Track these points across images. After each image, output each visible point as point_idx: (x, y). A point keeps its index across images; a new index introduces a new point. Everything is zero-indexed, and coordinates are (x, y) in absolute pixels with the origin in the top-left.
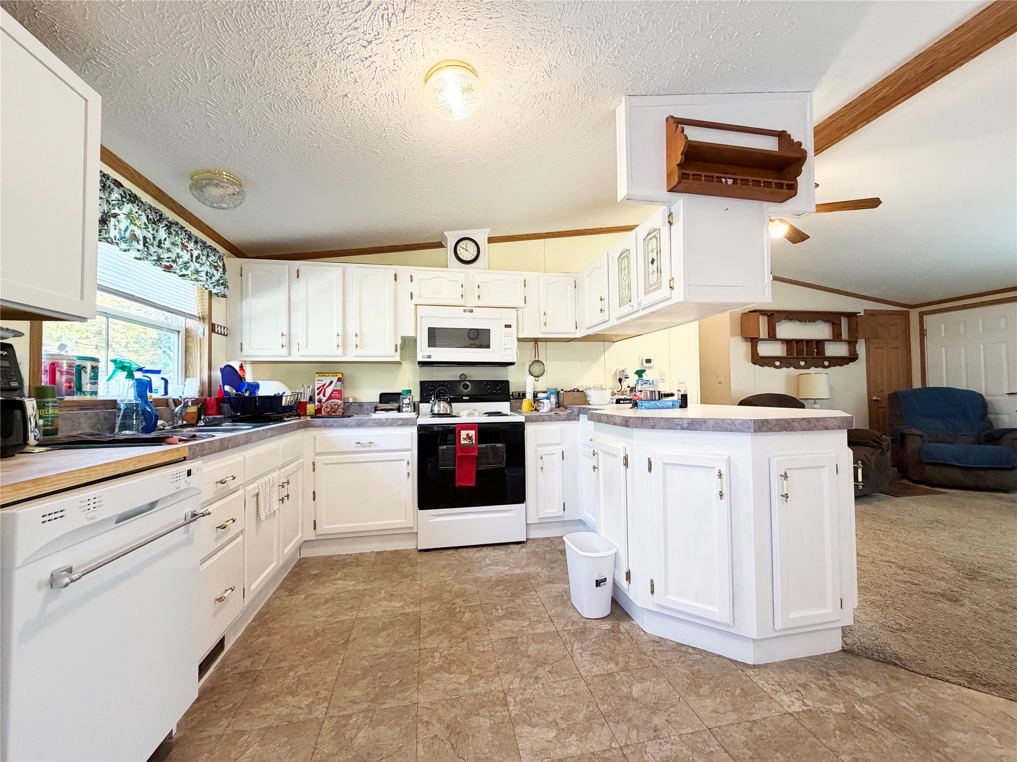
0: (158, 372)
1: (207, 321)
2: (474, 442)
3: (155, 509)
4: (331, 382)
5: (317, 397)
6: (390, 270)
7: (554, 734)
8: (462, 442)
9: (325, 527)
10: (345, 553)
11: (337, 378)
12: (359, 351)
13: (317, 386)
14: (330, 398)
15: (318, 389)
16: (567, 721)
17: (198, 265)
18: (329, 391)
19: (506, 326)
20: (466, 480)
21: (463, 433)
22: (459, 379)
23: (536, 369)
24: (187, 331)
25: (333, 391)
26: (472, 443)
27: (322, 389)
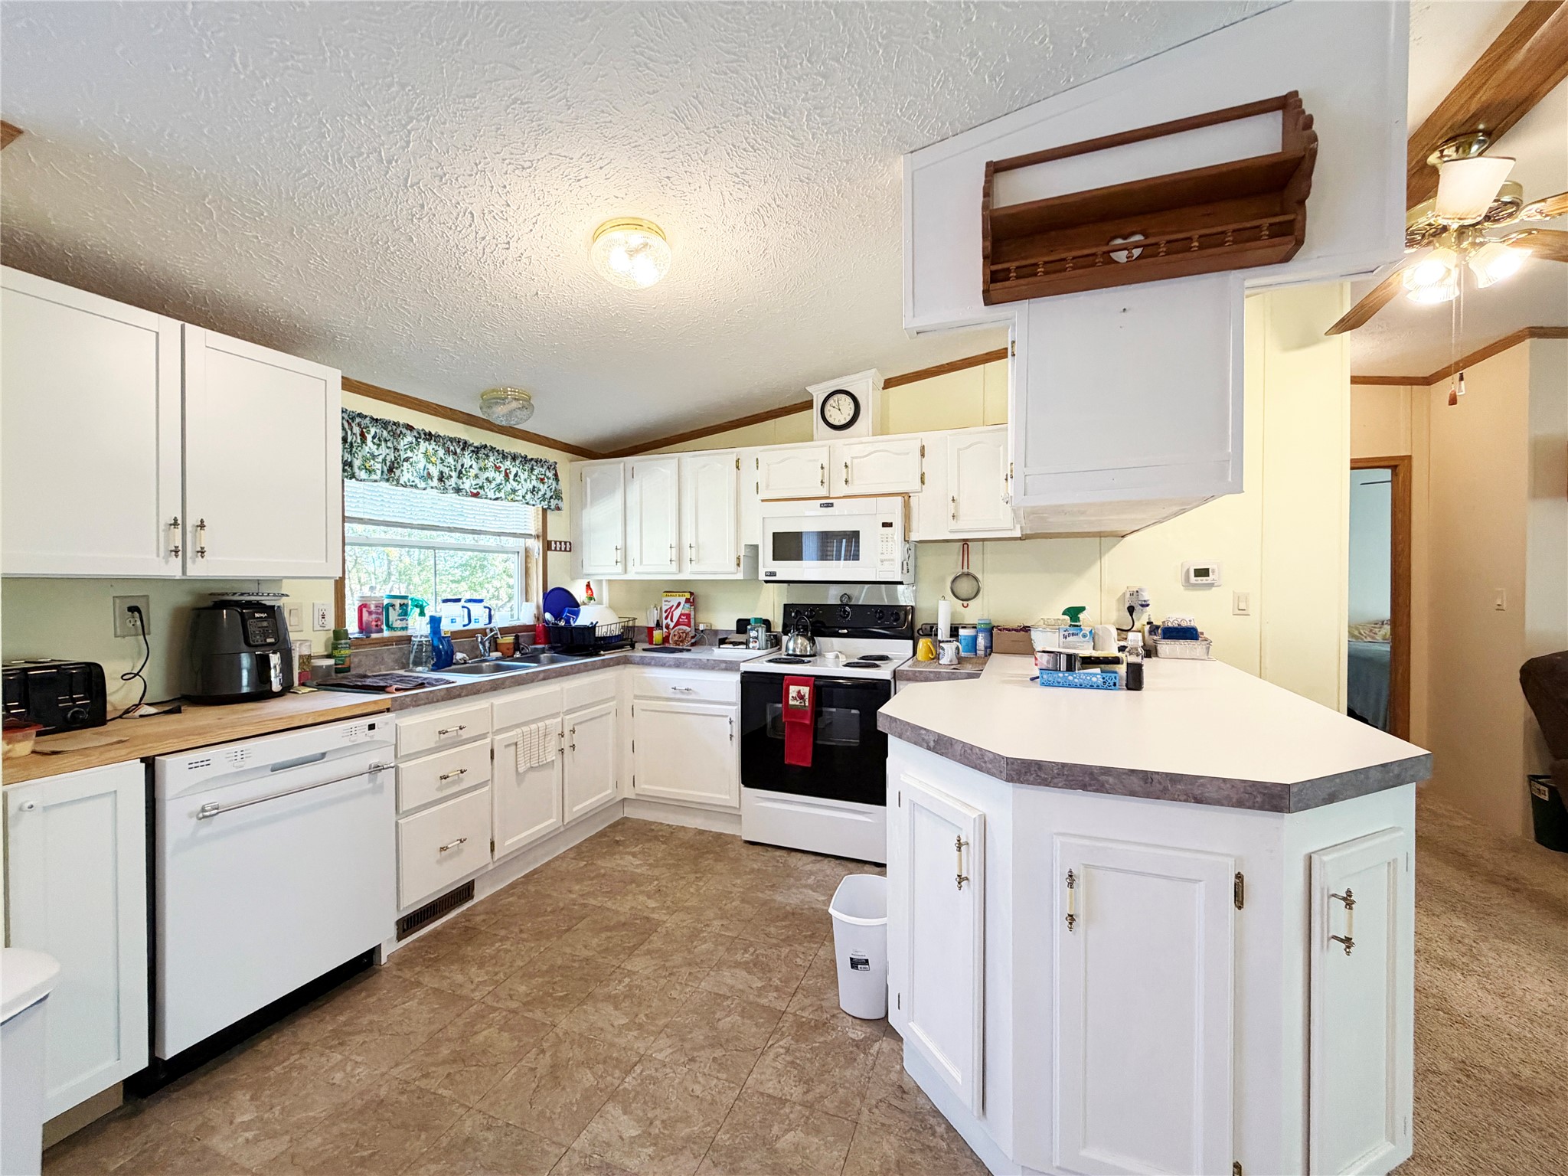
0: (481, 601)
1: (541, 539)
2: (807, 704)
3: (325, 760)
4: (679, 604)
5: (665, 622)
6: (730, 455)
7: (634, 1133)
8: (791, 702)
9: (646, 787)
10: (667, 823)
11: (684, 599)
12: (694, 567)
13: (664, 609)
14: (678, 624)
15: (666, 612)
16: (665, 1128)
17: (515, 484)
18: (676, 615)
19: (885, 525)
20: (798, 755)
21: (793, 690)
22: (839, 603)
23: (965, 587)
24: (527, 550)
25: (681, 615)
26: (805, 706)
27: (669, 613)
